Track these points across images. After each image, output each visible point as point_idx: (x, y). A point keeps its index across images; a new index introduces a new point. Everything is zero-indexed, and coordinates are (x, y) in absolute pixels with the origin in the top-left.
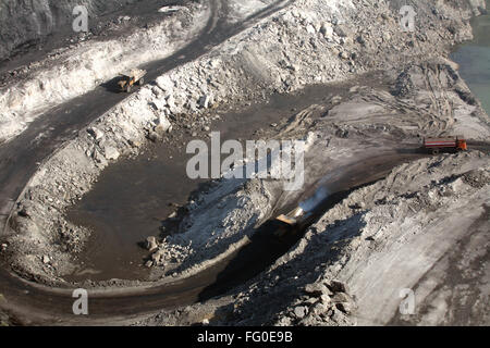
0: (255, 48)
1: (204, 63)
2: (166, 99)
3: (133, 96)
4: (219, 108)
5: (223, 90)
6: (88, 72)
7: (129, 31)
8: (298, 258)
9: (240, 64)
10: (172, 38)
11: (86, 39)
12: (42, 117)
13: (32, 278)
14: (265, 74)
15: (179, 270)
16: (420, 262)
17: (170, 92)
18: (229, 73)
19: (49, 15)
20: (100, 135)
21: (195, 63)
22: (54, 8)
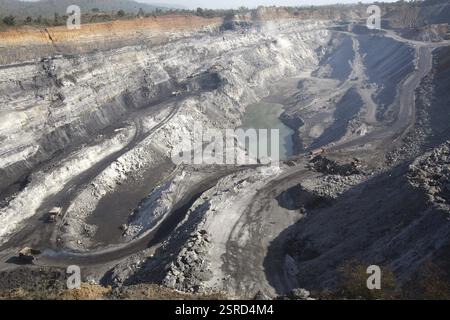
0: (156, 141)
1: (136, 150)
2: (123, 167)
3: (109, 167)
4: (145, 167)
5: (145, 160)
6: (87, 160)
7: (103, 141)
8: (186, 223)
9: (151, 148)
10: (122, 141)
11: (85, 146)
12: (70, 181)
13: (73, 251)
14: (162, 151)
15: (138, 236)
16: (234, 216)
17: (124, 164)
18: (147, 152)
19: (67, 138)
20: (96, 185)
21: (133, 150)
22: (69, 135)
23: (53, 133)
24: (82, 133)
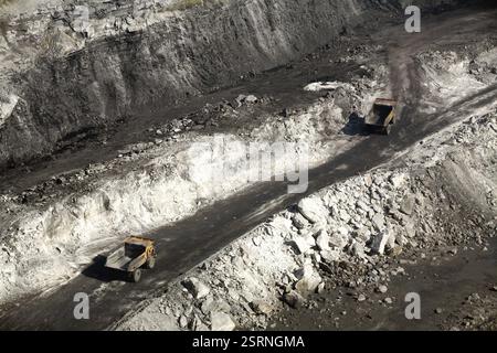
0: (465, 157)
1: (380, 179)
2: (315, 237)
3: (260, 229)
4: (402, 256)
5: (410, 225)
6: (185, 185)
7: (255, 120)
9: (439, 183)
10: (327, 135)
11: (183, 130)
14: (482, 201)
17: (322, 225)
18: (421, 198)
19: (121, 88)
20: (203, 291)
21: (365, 179)
22: (130, 76)
23: (74, 58)
24: (181, 75)
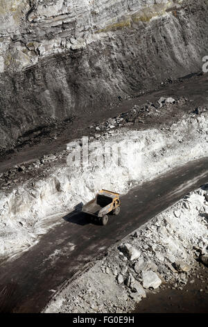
3: (179, 204)
6: (120, 170)
7: (174, 117)
11: (117, 127)
12: (58, 227)
19: (67, 94)
20: (136, 254)
22: (74, 85)
23: (30, 71)
24: (114, 83)
